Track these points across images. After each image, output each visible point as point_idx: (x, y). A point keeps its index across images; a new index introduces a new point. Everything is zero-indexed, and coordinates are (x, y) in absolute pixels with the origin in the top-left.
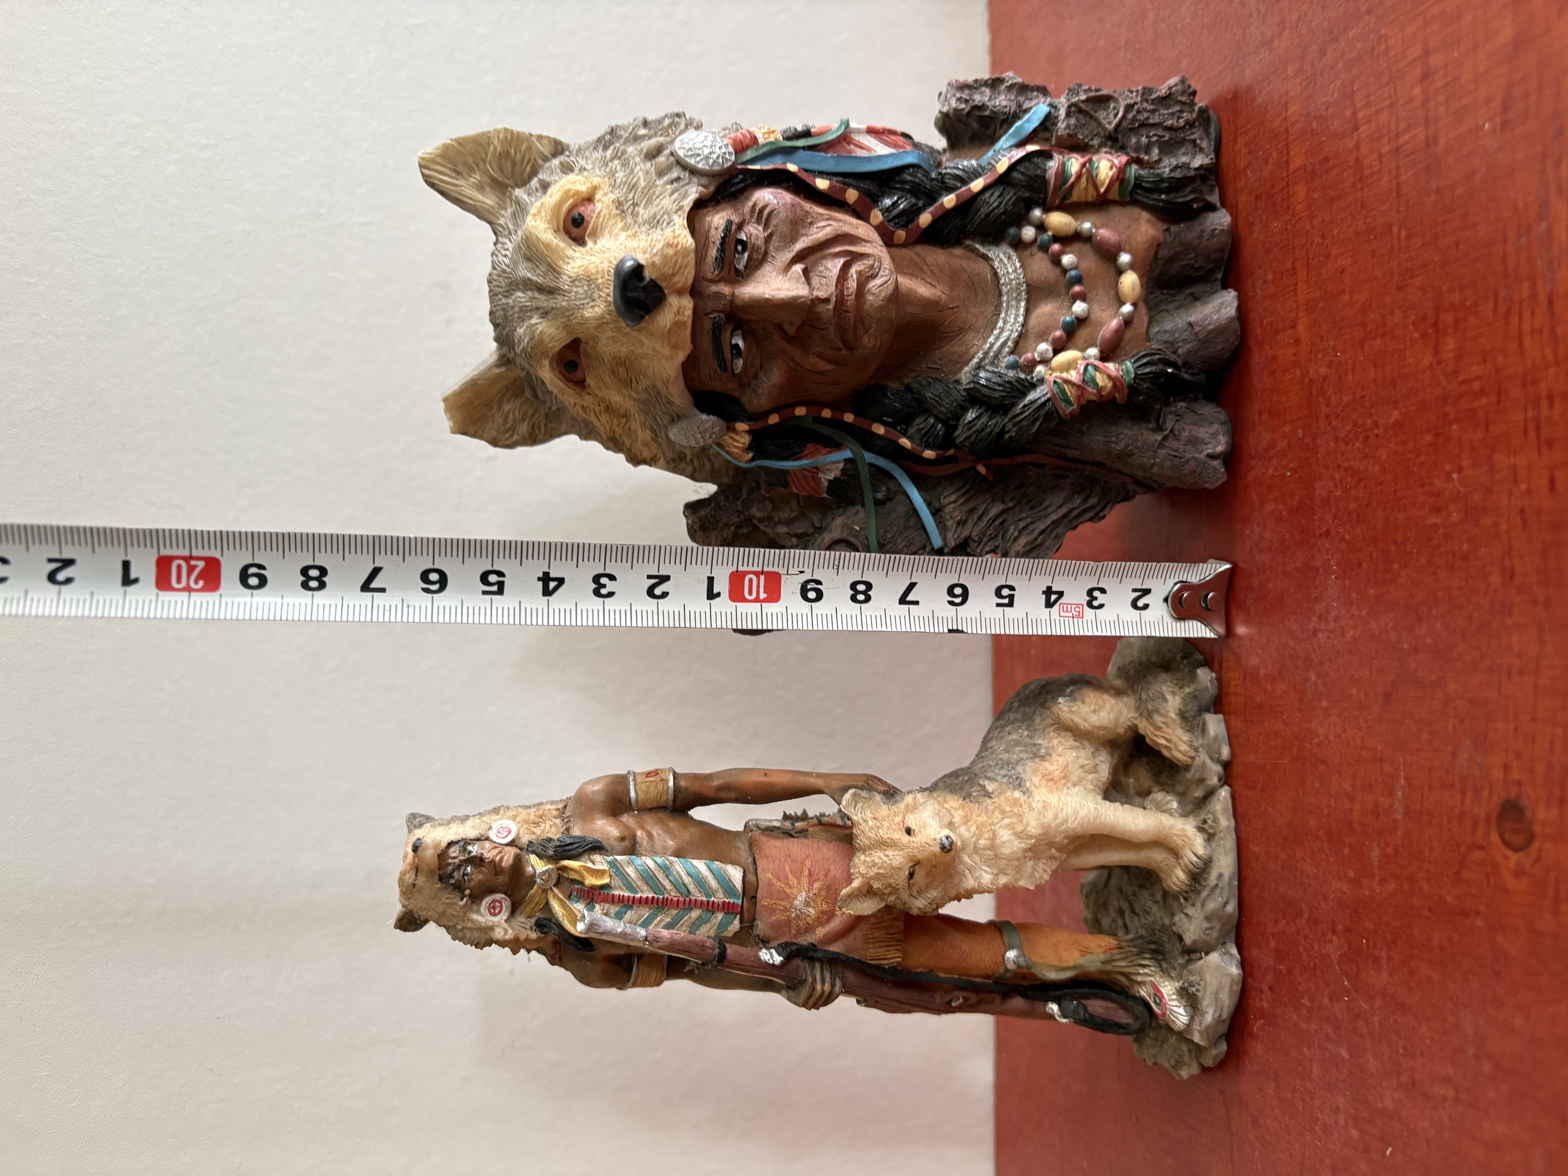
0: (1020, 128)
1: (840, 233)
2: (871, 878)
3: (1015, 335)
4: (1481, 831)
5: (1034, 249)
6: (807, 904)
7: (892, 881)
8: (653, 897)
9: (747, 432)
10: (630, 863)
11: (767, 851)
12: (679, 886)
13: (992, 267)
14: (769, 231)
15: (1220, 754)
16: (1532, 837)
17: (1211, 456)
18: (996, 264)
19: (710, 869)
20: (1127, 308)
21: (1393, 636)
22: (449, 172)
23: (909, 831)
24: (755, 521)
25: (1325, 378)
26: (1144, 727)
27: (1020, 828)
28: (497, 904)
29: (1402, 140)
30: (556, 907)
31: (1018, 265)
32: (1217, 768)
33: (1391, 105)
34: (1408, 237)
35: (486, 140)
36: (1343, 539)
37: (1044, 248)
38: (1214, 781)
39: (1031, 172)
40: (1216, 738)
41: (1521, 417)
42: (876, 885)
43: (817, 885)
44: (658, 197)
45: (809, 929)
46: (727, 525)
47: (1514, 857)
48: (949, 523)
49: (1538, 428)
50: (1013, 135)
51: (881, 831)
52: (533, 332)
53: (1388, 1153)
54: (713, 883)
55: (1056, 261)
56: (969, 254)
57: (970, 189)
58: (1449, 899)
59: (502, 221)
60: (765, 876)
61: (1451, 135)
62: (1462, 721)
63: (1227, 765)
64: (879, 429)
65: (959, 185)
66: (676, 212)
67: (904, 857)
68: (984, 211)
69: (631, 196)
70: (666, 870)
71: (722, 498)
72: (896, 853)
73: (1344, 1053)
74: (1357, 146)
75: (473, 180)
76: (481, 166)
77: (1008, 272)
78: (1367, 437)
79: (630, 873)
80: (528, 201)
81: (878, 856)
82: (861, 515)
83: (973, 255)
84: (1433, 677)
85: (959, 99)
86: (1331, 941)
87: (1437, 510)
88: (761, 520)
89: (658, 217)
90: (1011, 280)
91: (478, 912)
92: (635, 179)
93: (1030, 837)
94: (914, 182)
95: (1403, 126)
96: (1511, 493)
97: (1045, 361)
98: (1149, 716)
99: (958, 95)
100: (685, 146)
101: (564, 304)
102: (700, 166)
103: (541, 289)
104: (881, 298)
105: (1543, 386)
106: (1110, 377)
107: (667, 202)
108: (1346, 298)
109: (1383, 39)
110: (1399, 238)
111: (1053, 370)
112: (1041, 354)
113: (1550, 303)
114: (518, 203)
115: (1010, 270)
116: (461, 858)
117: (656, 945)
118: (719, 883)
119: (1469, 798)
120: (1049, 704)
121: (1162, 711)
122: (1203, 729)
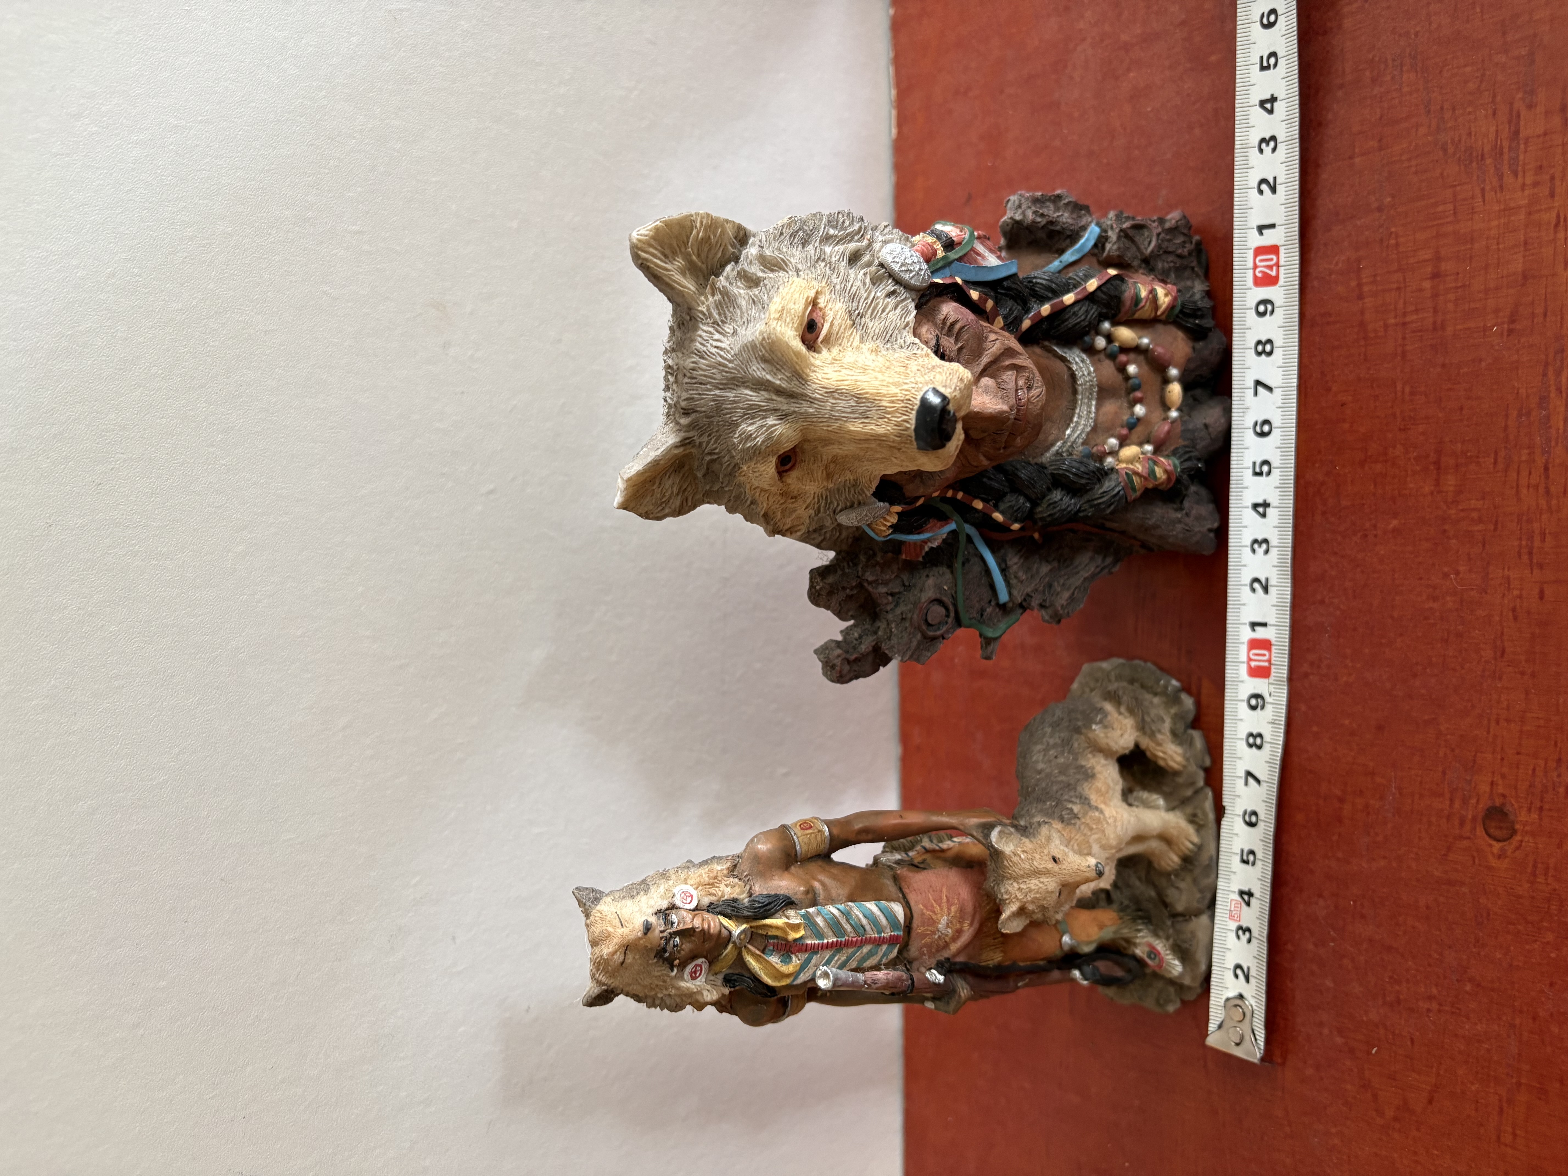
0: (1083, 245)
1: (1006, 347)
2: (1025, 903)
3: (1088, 429)
4: (1468, 827)
5: (1102, 356)
6: (948, 926)
7: (1045, 902)
8: (837, 941)
9: (897, 513)
10: (819, 913)
11: (915, 885)
12: (859, 928)
13: (1070, 369)
14: (959, 345)
16: (1514, 832)
17: (1210, 530)
18: (1074, 367)
19: (880, 909)
20: (1174, 414)
22: (659, 255)
23: (1055, 860)
24: (866, 585)
25: (1323, 484)
26: (1145, 743)
27: (1104, 842)
28: (698, 968)
29: (1408, 319)
30: (753, 963)
31: (1092, 369)
32: (1201, 774)
33: (1398, 289)
34: (1412, 393)
35: (689, 224)
36: (1338, 608)
37: (1112, 357)
38: (1201, 783)
39: (1113, 293)
41: (1516, 543)
42: (1031, 907)
43: (953, 909)
44: (883, 311)
45: (947, 945)
46: (844, 589)
47: (1497, 846)
48: (1014, 581)
49: (1530, 553)
50: (1078, 251)
51: (1035, 863)
52: (772, 432)
53: (1374, 1051)
54: (883, 921)
55: (1122, 369)
56: (1046, 354)
57: (1062, 301)
58: (1436, 873)
59: (703, 308)
60: (918, 908)
61: (1459, 327)
62: (1453, 750)
63: (1207, 770)
64: (979, 505)
65: (1050, 295)
66: (904, 328)
67: (1056, 882)
68: (1073, 321)
69: (855, 304)
70: (847, 915)
71: (845, 564)
72: (1049, 879)
73: (1329, 983)
74: (1362, 312)
75: (677, 263)
76: (683, 250)
77: (1084, 375)
78: (1366, 536)
79: (819, 922)
80: (737, 293)
81: (1034, 884)
82: (949, 574)
83: (1050, 355)
84: (1426, 717)
85: (1035, 212)
86: (1317, 903)
87: (1435, 599)
88: (870, 582)
89: (890, 332)
90: (1087, 382)
91: (683, 979)
92: (854, 288)
93: (1111, 847)
94: (1016, 289)
95: (1410, 308)
96: (1504, 596)
97: (1113, 453)
98: (1152, 735)
99: (1033, 208)
100: (897, 260)
101: (811, 410)
102: (913, 282)
103: (780, 391)
104: (1039, 407)
105: (1536, 525)
106: (1166, 471)
107: (894, 316)
108: (1346, 426)
109: (1393, 236)
110: (1403, 392)
111: (1120, 461)
112: (1111, 447)
113: (1546, 469)
114: (725, 293)
115: (1086, 373)
116: (668, 931)
117: (874, 986)
118: (887, 919)
119: (1457, 804)
120: (1084, 731)
121: (1163, 731)
122: (1191, 743)
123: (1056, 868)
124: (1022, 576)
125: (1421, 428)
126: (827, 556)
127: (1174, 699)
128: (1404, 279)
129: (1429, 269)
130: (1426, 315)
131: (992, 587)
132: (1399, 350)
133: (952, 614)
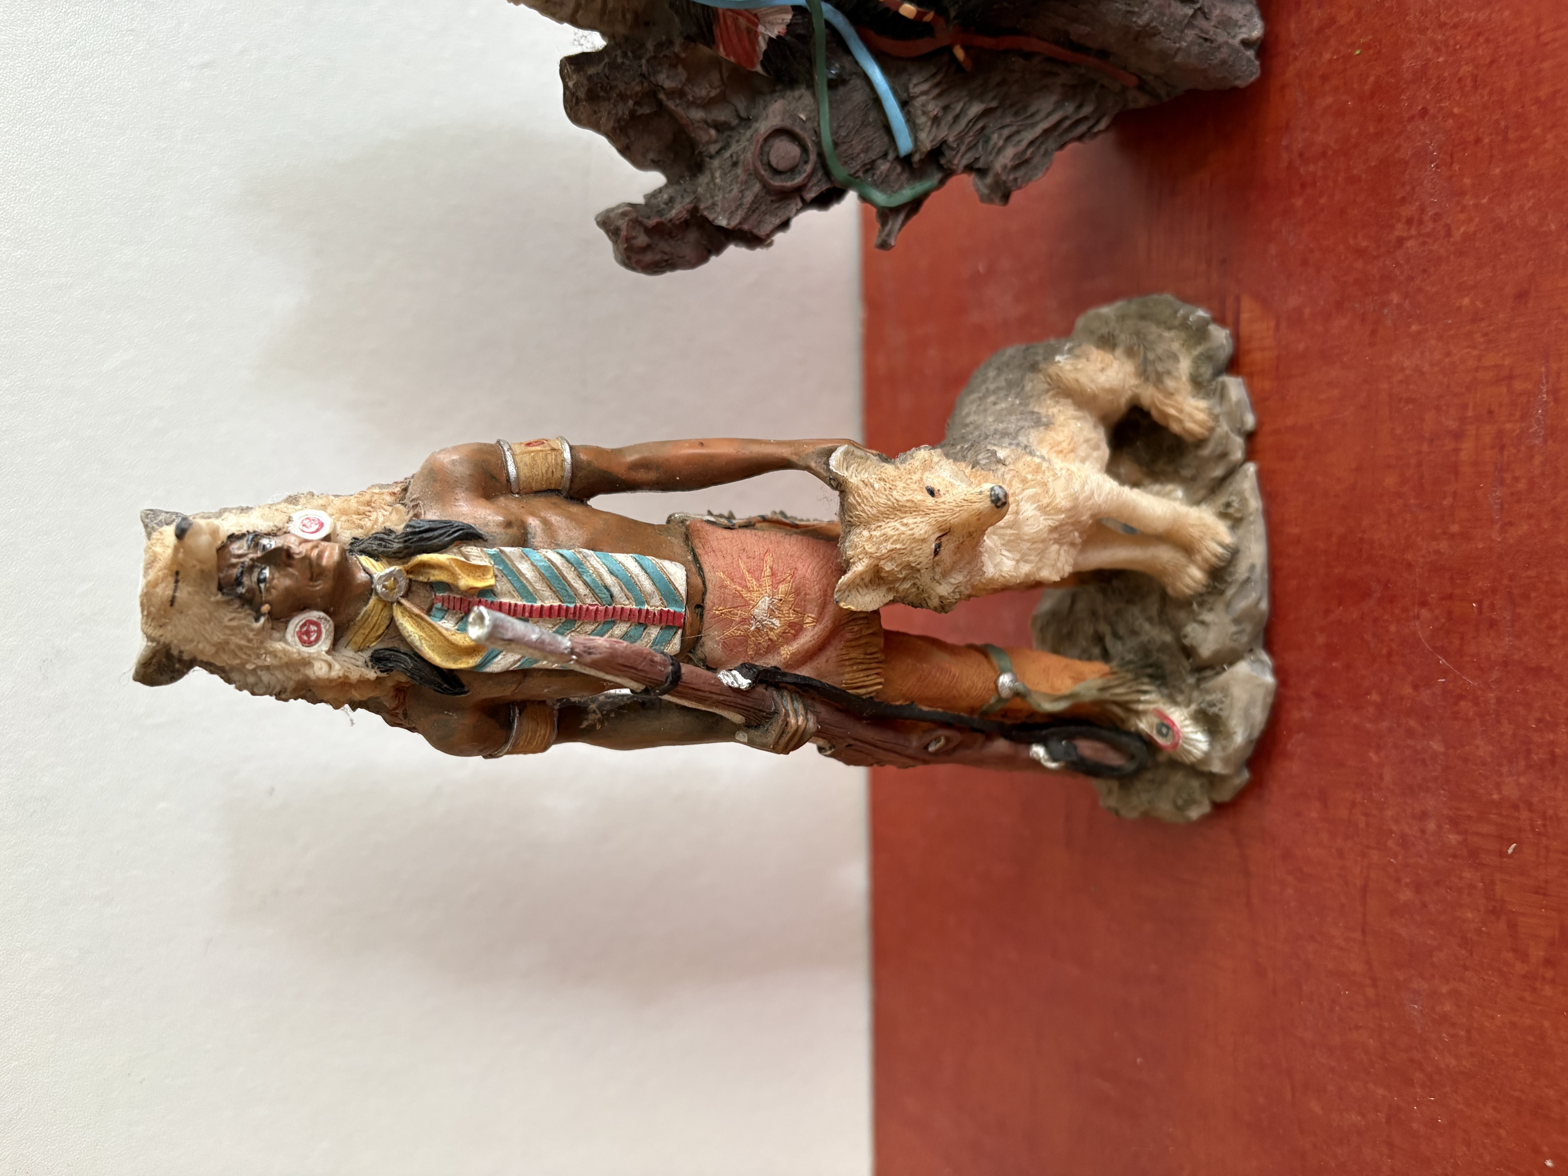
2: (879, 559)
6: (771, 613)
7: (911, 559)
8: (560, 606)
10: (524, 557)
11: (715, 544)
12: (597, 588)
15: (1243, 423)
17: (1246, 43)
19: (641, 566)
21: (1533, 220)
23: (932, 492)
24: (662, 96)
26: (1149, 395)
27: (1046, 501)
28: (313, 628)
30: (409, 627)
32: (1240, 441)
36: (1451, 114)
38: (1238, 454)
40: (1238, 402)
42: (888, 567)
43: (782, 588)
45: (773, 647)
46: (623, 97)
48: (922, 120)
51: (894, 493)
53: (1510, 851)
54: (647, 584)
60: (715, 574)
63: (1250, 437)
67: (930, 524)
70: (578, 567)
71: (619, 52)
72: (919, 519)
73: (1437, 746)
79: (524, 571)
81: (891, 527)
82: (808, 99)
86: (1417, 617)
88: (671, 94)
91: (283, 639)
93: (1059, 511)
98: (1158, 380)
116: (251, 556)
117: (587, 658)
118: (654, 584)
120: (1042, 366)
121: (1175, 374)
122: (1222, 394)
123: (930, 501)
124: (934, 108)
126: (594, 41)
127: (1199, 334)
131: (888, 129)
133: (813, 157)
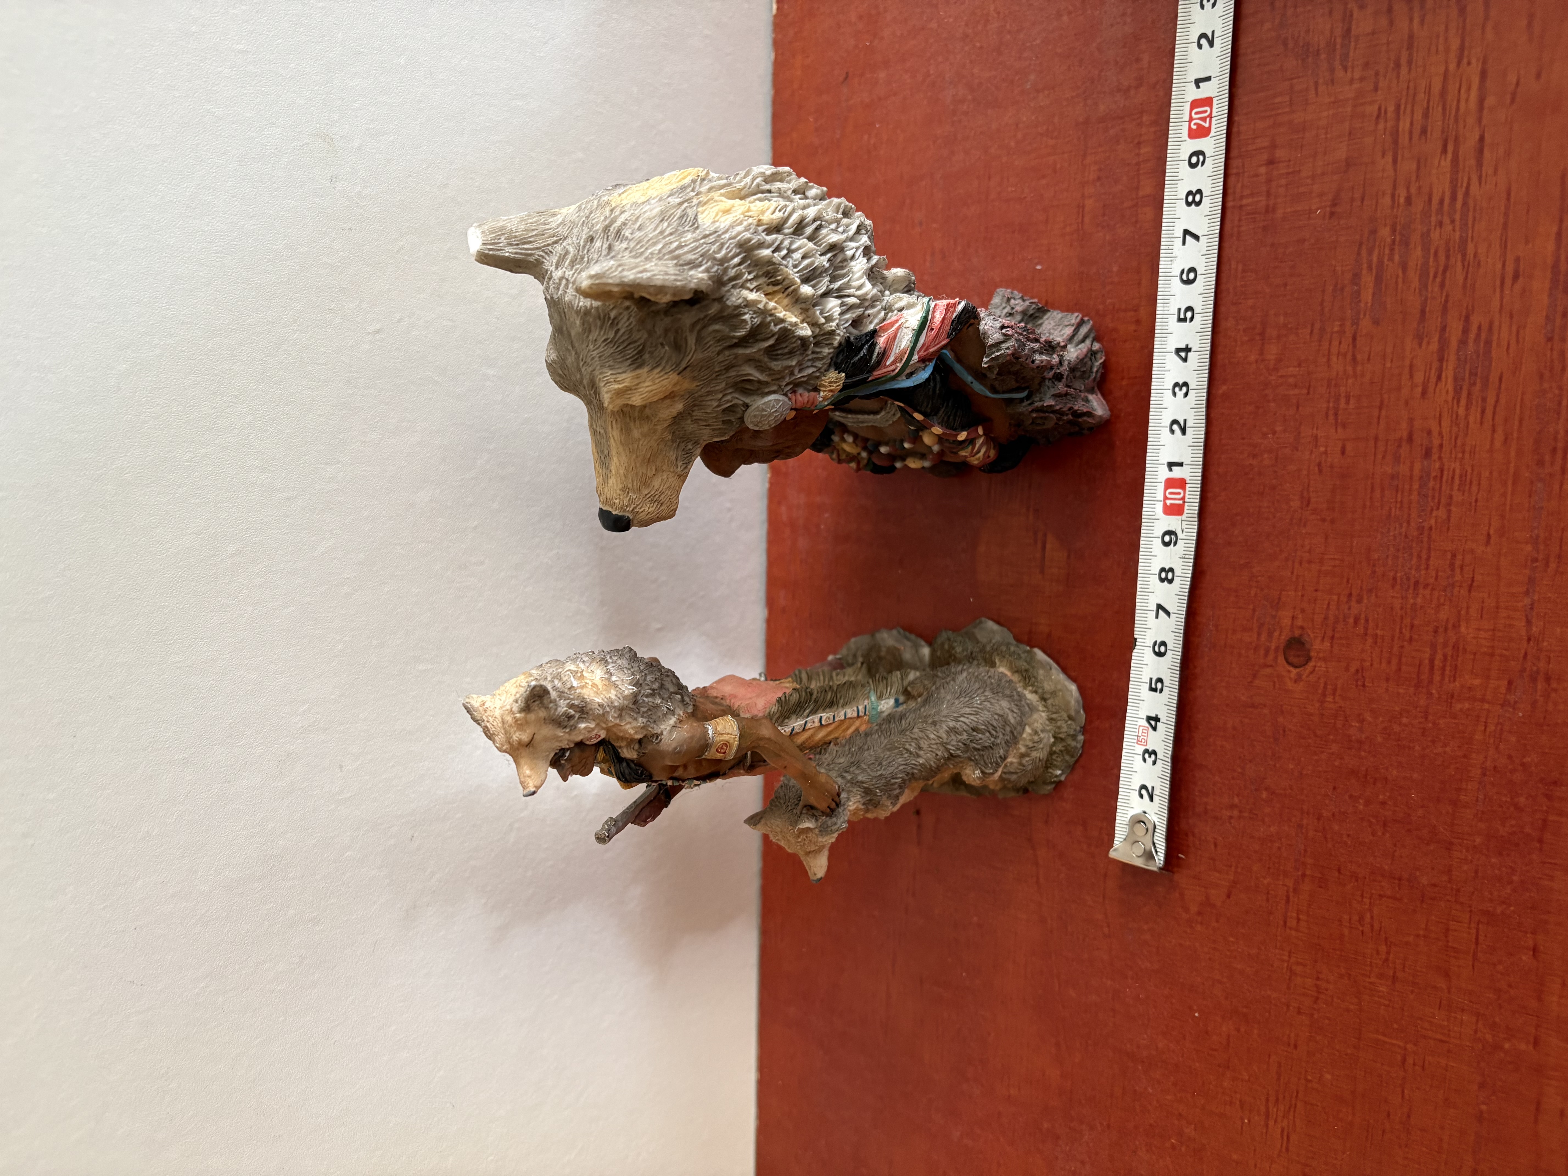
4: (1271, 655)
16: (1309, 659)
29: (1245, 202)
33: (1238, 174)
34: (1245, 270)
41: (1325, 405)
47: (1294, 671)
49: (1336, 414)
58: (1243, 698)
61: (1289, 210)
62: (1262, 590)
84: (1242, 562)
87: (1254, 456)
95: (1247, 192)
96: (1312, 452)
105: (1343, 389)
110: (1236, 269)
113: (1354, 339)
119: (1264, 637)
125: (1250, 302)
128: (1243, 165)
129: (1265, 156)
130: (1260, 199)
132: (1236, 229)
